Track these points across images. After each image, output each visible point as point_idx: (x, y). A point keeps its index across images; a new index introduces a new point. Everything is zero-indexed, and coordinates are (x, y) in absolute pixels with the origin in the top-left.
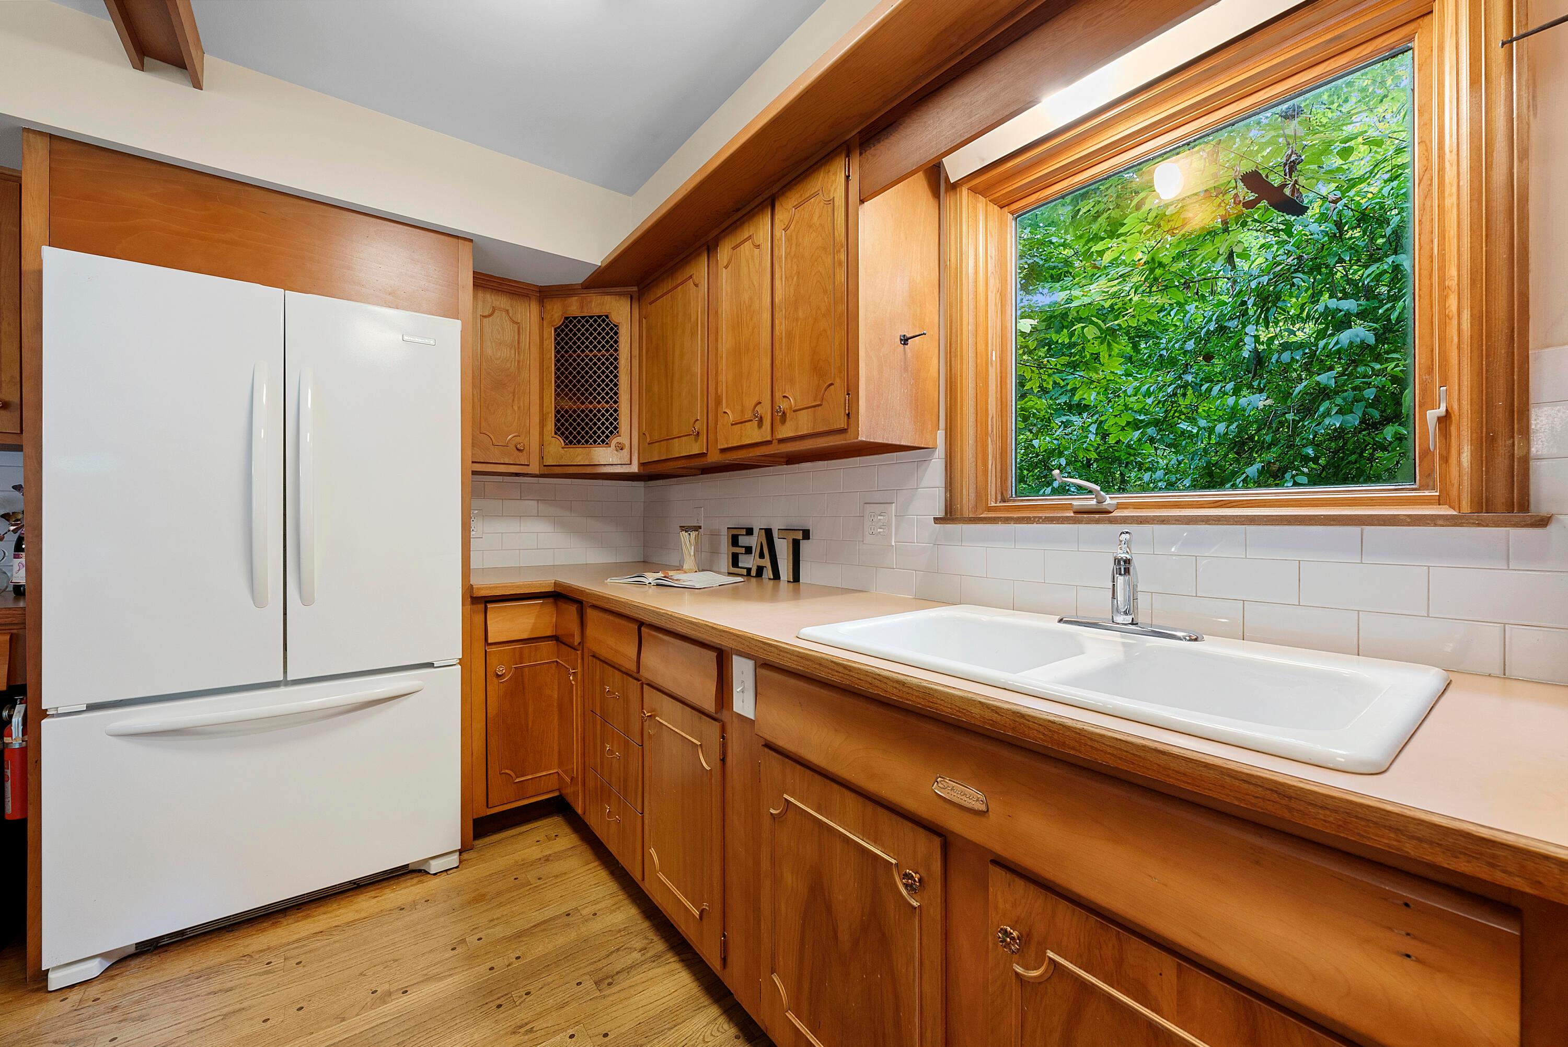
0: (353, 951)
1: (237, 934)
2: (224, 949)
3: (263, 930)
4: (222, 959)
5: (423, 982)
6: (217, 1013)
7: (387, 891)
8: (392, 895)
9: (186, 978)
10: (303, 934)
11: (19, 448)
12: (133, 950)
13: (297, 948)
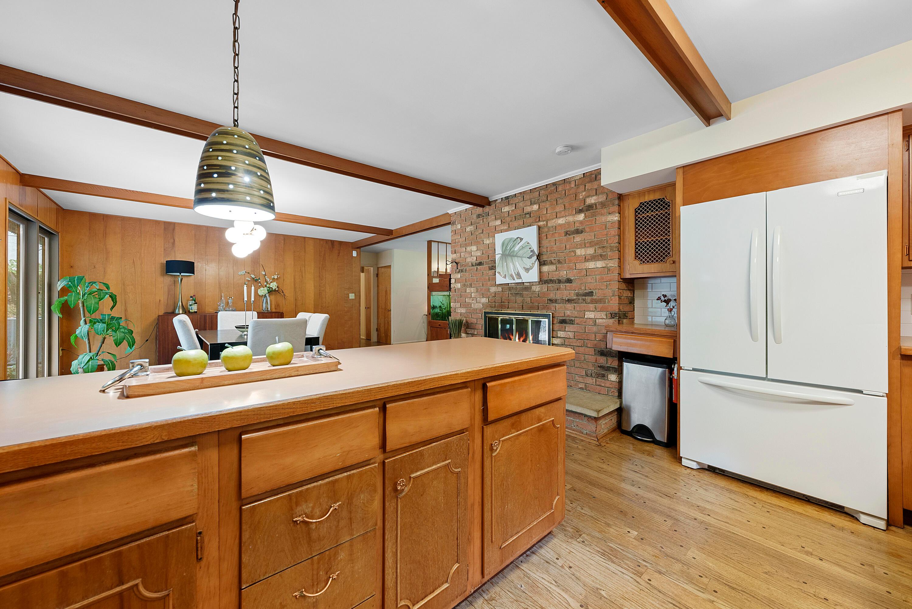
0: (797, 525)
1: (744, 485)
2: (738, 487)
3: (756, 490)
4: (737, 490)
5: (834, 563)
6: (731, 506)
7: (827, 513)
8: (829, 516)
9: (722, 488)
10: (773, 502)
11: (675, 276)
12: (707, 467)
13: (769, 506)
